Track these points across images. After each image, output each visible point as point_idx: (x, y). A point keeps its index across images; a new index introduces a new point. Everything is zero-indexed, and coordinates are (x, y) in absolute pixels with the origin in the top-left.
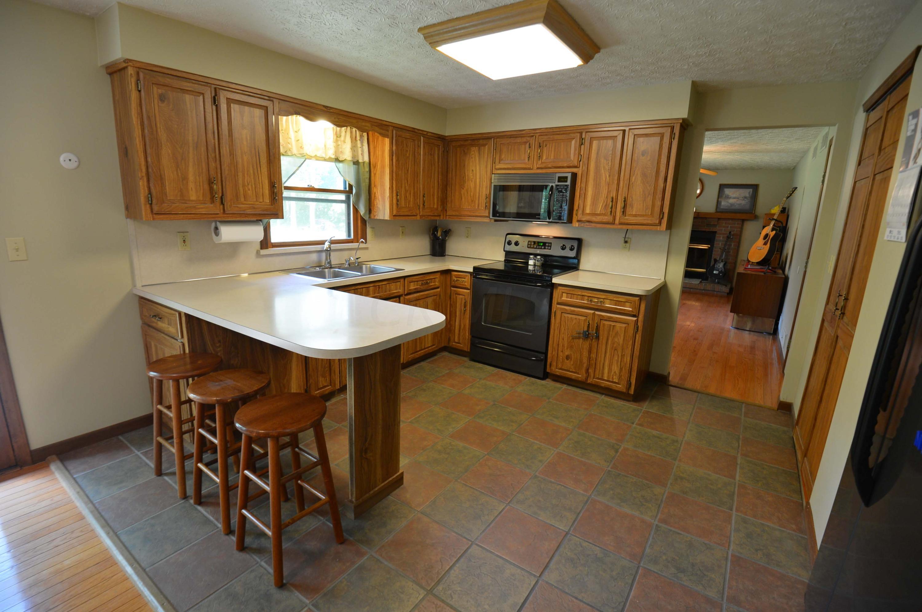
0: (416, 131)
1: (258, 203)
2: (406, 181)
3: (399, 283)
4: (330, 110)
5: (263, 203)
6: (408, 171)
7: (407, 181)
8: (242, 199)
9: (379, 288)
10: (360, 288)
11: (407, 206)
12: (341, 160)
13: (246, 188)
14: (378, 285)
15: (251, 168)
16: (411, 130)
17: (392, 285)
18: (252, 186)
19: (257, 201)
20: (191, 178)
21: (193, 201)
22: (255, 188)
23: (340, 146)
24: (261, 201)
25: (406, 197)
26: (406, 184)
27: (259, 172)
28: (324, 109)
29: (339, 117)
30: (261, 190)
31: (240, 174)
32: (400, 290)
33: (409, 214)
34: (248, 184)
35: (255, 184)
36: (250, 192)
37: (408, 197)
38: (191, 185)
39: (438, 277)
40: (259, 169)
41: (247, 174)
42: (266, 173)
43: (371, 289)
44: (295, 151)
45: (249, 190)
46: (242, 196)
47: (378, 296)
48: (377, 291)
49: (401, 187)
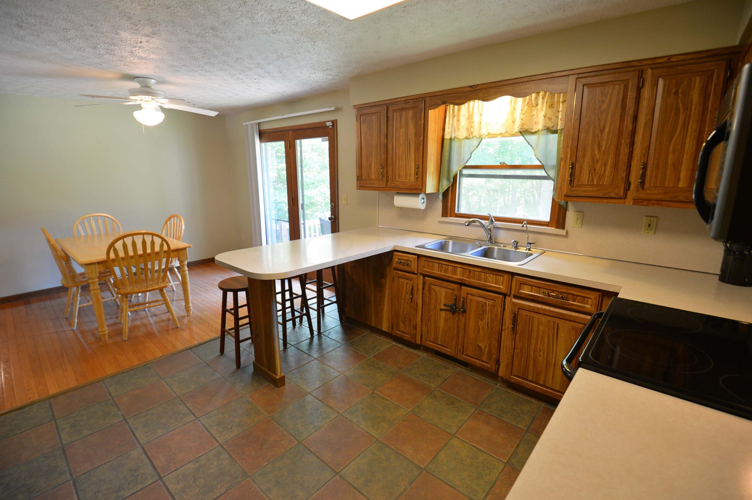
0: (634, 64)
1: (406, 181)
2: (596, 147)
3: (502, 277)
4: (476, 87)
5: (410, 181)
6: (602, 131)
7: (599, 146)
8: (397, 178)
9: (470, 272)
10: (446, 265)
11: (595, 183)
12: (533, 131)
13: (400, 170)
14: (469, 269)
15: (404, 155)
16: (621, 66)
17: (490, 276)
18: (404, 168)
19: (406, 179)
20: (373, 166)
21: (373, 179)
22: (406, 169)
23: (535, 117)
24: (409, 179)
25: (592, 171)
26: (596, 152)
27: (409, 157)
28: (470, 89)
29: (488, 91)
30: (409, 170)
31: (397, 161)
32: (502, 287)
33: (601, 195)
34: (401, 167)
35: (405, 166)
36: (402, 173)
37: (597, 171)
38: (373, 170)
39: (592, 297)
40: (409, 156)
41: (401, 160)
42: (413, 158)
43: (459, 270)
44: (476, 133)
45: (402, 171)
46: (397, 176)
47: (467, 280)
48: (467, 275)
49: (584, 156)
